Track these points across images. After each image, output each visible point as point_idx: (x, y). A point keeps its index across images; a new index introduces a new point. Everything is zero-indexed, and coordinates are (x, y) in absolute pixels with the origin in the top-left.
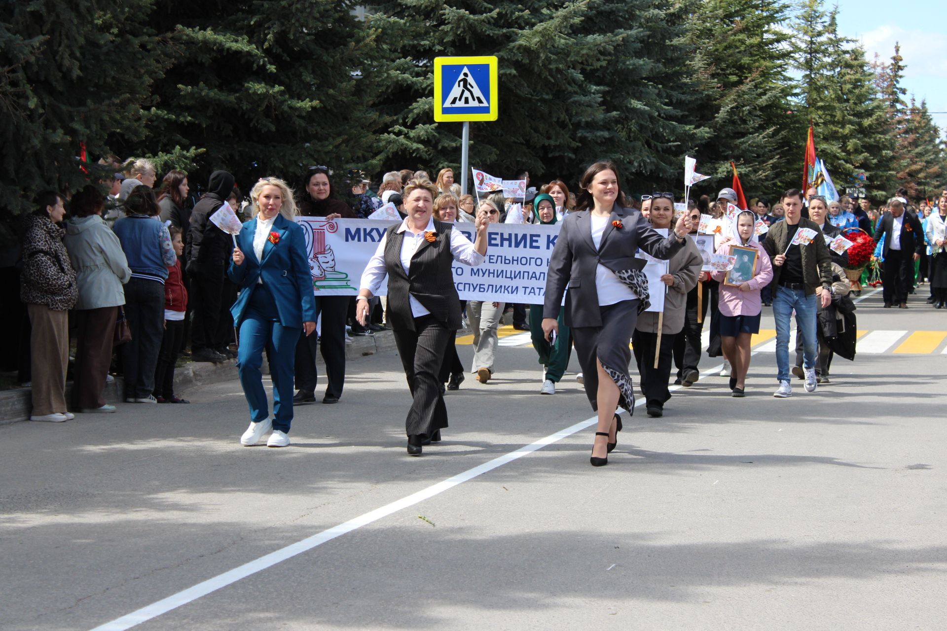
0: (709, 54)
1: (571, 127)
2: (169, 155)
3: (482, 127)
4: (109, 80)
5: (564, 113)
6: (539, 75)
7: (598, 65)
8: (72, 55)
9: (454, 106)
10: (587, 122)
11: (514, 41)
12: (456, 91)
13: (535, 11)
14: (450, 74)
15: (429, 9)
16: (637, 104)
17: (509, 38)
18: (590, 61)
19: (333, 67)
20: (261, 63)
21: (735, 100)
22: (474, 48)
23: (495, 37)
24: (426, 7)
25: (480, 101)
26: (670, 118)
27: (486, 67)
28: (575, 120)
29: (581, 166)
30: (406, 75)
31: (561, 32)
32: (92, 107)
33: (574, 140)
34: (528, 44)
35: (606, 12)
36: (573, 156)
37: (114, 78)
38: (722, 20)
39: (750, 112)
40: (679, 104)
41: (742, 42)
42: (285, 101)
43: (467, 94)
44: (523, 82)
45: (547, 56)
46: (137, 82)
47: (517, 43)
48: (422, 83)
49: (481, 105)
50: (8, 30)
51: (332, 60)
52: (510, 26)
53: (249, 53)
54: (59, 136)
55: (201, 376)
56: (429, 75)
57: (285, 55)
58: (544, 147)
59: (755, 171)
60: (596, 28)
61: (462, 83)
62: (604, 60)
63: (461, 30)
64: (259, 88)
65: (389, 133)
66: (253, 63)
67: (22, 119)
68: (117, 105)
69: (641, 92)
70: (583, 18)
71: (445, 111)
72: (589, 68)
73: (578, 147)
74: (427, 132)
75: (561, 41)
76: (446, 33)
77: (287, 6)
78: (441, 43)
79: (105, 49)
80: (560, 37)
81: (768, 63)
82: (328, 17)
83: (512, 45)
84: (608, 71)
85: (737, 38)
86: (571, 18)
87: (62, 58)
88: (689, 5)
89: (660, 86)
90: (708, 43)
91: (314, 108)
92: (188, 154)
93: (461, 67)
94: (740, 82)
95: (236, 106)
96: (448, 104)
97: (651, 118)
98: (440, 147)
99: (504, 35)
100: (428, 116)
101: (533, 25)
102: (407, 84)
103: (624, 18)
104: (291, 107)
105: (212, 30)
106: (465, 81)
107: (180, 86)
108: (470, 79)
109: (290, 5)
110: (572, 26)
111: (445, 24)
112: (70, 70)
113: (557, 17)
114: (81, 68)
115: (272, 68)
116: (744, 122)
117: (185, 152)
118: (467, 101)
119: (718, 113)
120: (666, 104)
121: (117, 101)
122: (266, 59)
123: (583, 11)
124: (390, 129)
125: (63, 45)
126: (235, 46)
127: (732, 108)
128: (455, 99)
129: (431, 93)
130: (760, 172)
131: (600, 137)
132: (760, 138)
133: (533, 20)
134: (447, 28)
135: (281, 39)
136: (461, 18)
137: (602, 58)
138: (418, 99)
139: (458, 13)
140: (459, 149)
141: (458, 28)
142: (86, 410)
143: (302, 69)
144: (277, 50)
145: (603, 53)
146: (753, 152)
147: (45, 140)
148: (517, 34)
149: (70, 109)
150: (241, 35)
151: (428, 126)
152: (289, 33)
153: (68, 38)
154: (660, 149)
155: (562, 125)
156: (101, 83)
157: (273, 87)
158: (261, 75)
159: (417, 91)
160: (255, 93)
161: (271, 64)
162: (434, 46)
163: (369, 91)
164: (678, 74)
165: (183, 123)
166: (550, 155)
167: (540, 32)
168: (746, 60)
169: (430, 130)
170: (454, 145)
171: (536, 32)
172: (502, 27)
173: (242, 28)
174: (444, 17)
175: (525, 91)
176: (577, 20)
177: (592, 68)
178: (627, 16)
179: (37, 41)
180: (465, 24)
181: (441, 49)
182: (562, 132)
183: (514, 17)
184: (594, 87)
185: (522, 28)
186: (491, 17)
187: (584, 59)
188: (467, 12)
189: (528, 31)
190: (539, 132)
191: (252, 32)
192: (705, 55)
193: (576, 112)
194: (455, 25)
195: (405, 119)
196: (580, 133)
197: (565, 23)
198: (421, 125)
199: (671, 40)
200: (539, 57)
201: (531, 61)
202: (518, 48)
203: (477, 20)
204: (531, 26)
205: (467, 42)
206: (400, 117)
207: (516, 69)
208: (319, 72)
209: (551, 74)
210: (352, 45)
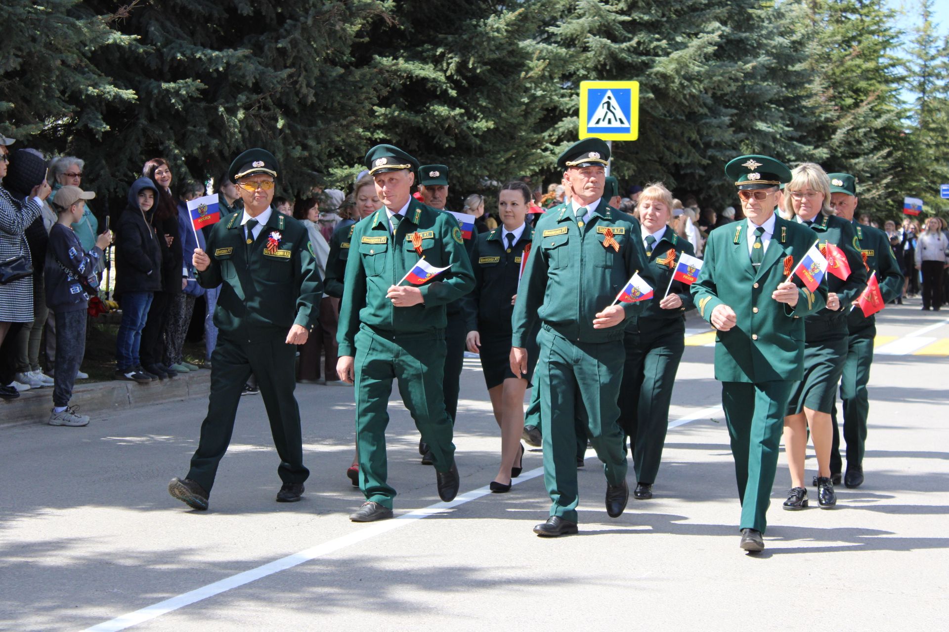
0: (827, 77)
1: (702, 146)
3: (620, 145)
4: (336, 104)
5: (696, 134)
6: (674, 100)
7: (727, 90)
8: (308, 85)
9: (598, 126)
10: (716, 143)
11: (651, 67)
12: (601, 111)
13: (671, 40)
14: (595, 97)
15: (575, 36)
16: (761, 126)
17: (647, 65)
18: (721, 86)
19: (505, 93)
20: (444, 87)
21: (851, 123)
22: (615, 74)
23: (634, 64)
24: (572, 35)
25: (622, 122)
26: (792, 139)
27: (627, 92)
28: (706, 140)
29: (710, 183)
30: (555, 97)
31: (695, 60)
32: (322, 126)
33: (704, 157)
34: (664, 71)
35: (735, 40)
36: (703, 173)
37: (339, 103)
38: (840, 45)
39: (865, 134)
40: (798, 127)
41: (859, 67)
42: (465, 122)
43: (610, 115)
44: (658, 105)
45: (681, 82)
47: (655, 70)
48: (567, 104)
49: (623, 126)
51: (505, 87)
52: (647, 53)
53: (435, 80)
54: (298, 152)
56: (574, 97)
57: (464, 82)
58: (675, 165)
59: (869, 190)
60: (725, 55)
61: (606, 105)
62: (735, 86)
63: (603, 56)
64: (442, 110)
65: (536, 149)
66: (437, 87)
67: (269, 137)
68: (343, 126)
69: (765, 113)
70: (716, 48)
71: (589, 129)
72: (719, 93)
73: (708, 164)
75: (695, 68)
76: (589, 59)
77: (468, 39)
78: (584, 68)
80: (694, 64)
81: (883, 87)
82: (504, 49)
83: (650, 71)
84: (736, 95)
85: (854, 63)
86: (704, 47)
87: (301, 87)
88: (811, 34)
89: (782, 109)
90: (827, 67)
91: (489, 129)
93: (604, 92)
94: (856, 105)
95: (422, 126)
96: (592, 124)
97: (775, 140)
99: (643, 62)
100: (573, 135)
101: (670, 52)
102: (555, 105)
103: (753, 46)
104: (469, 128)
105: (403, 59)
106: (608, 103)
107: (375, 108)
108: (613, 102)
109: (471, 39)
110: (705, 54)
111: (590, 51)
112: (305, 96)
113: (692, 46)
114: (316, 95)
115: (453, 93)
116: (859, 142)
118: (610, 122)
119: (834, 132)
120: (788, 126)
121: (345, 123)
122: (448, 85)
123: (716, 42)
124: (538, 146)
126: (423, 74)
127: (848, 131)
128: (599, 120)
129: (576, 113)
130: (874, 191)
131: (727, 156)
132: (876, 158)
133: (669, 49)
134: (590, 54)
135: (462, 67)
136: (604, 46)
137: (732, 84)
138: (564, 119)
139: (601, 42)
141: (601, 54)
142: (304, 381)
143: (478, 95)
144: (458, 77)
145: (734, 79)
146: (866, 172)
147: (287, 155)
148: (654, 61)
149: (304, 128)
150: (427, 63)
152: (468, 63)
153: (306, 71)
155: (694, 144)
156: (329, 107)
157: (454, 109)
158: (444, 98)
159: (562, 111)
160: (439, 115)
161: (453, 89)
162: (578, 70)
163: (534, 113)
164: (799, 98)
165: (376, 139)
166: (682, 172)
167: (676, 60)
168: (862, 84)
171: (673, 59)
172: (641, 54)
173: (428, 57)
174: (587, 45)
175: (660, 112)
176: (711, 49)
177: (722, 92)
178: (755, 45)
179: (285, 73)
180: (608, 52)
181: (585, 73)
182: (693, 150)
183: (652, 46)
184: (724, 110)
185: (659, 56)
186: (632, 46)
187: (716, 85)
188: (609, 41)
189: (665, 58)
190: (672, 151)
191: (437, 61)
192: (824, 79)
193: (707, 133)
194: (598, 52)
195: (550, 136)
196: (710, 152)
197: (699, 52)
198: (565, 142)
199: (793, 66)
200: (673, 82)
201: (667, 85)
202: (656, 74)
203: (619, 48)
204: (667, 54)
205: (608, 68)
206: (546, 134)
207: (654, 93)
208: (493, 98)
209: (685, 98)
210: (523, 74)
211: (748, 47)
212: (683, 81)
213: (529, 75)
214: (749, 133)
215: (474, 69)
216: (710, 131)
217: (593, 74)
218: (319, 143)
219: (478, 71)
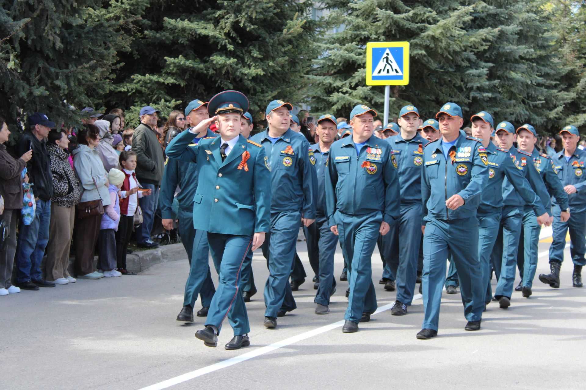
0: (574, 44)
1: (466, 90)
2: (157, 106)
4: (86, 51)
5: (460, 81)
6: (442, 55)
7: (482, 48)
8: (55, 33)
9: (379, 75)
10: (477, 87)
11: (424, 32)
12: (381, 64)
13: (439, 13)
14: (378, 54)
15: (369, 11)
16: (513, 75)
17: (422, 30)
18: (477, 46)
19: (272, 46)
20: (223, 44)
22: (398, 37)
23: (412, 29)
24: (367, 9)
25: (397, 72)
26: (539, 85)
27: (401, 50)
28: (469, 85)
30: (352, 55)
31: (456, 26)
32: (72, 69)
33: (468, 98)
34: (433, 34)
35: (493, 14)
36: (468, 109)
37: (90, 50)
40: (546, 76)
42: (238, 69)
43: (388, 67)
44: (430, 59)
45: (447, 42)
46: (105, 52)
47: (426, 33)
48: (362, 59)
49: (398, 74)
50: (8, 15)
51: (272, 41)
52: (423, 21)
53: (214, 37)
54: (40, 91)
55: (167, 255)
57: (238, 39)
60: (486, 25)
61: (385, 60)
62: (486, 45)
63: (389, 24)
64: (218, 59)
65: (338, 92)
66: (218, 43)
67: (16, 77)
68: (87, 68)
69: (516, 67)
70: (472, 17)
71: (374, 78)
72: (476, 50)
73: (471, 103)
74: (364, 92)
75: (457, 32)
76: (379, 27)
77: (240, 4)
78: (376, 33)
79: (86, 30)
80: (455, 29)
82: (269, 12)
83: (423, 34)
84: (493, 53)
86: (462, 17)
88: (556, 11)
89: (535, 64)
90: (574, 36)
92: (170, 105)
93: (384, 49)
95: (205, 72)
96: (376, 74)
97: (527, 85)
98: (373, 102)
99: (418, 27)
100: (362, 82)
101: (438, 21)
102: (353, 61)
103: (505, 18)
104: (242, 74)
105: (189, 20)
106: (387, 58)
107: (166, 58)
108: (391, 57)
109: (242, 4)
110: (464, 23)
111: (378, 21)
112: (54, 43)
113: (454, 16)
114: (62, 42)
115: (230, 47)
117: (168, 103)
118: (388, 72)
119: (579, 82)
120: (539, 76)
122: (227, 41)
123: (471, 12)
124: (340, 90)
125: (48, 26)
126: (204, 32)
128: (380, 70)
129: (364, 66)
131: (486, 97)
133: (439, 18)
134: (379, 23)
135: (235, 25)
136: (388, 17)
137: (484, 43)
138: (359, 70)
139: (386, 13)
140: (383, 104)
141: (387, 23)
143: (251, 48)
144: (233, 34)
145: (486, 40)
147: (31, 94)
148: (427, 27)
149: (58, 70)
150: (210, 23)
151: (365, 88)
152: (240, 22)
153: (51, 21)
154: (531, 105)
155: (460, 89)
156: (81, 52)
157: (230, 59)
158: (222, 51)
160: (217, 64)
161: (230, 44)
162: (371, 35)
163: (301, 63)
164: (549, 57)
165: (168, 84)
167: (442, 26)
169: (366, 91)
170: (381, 100)
171: (440, 26)
172: (417, 23)
173: (211, 19)
174: (377, 16)
175: (434, 65)
176: (467, 18)
177: (479, 50)
178: (507, 17)
179: (23, 22)
180: (391, 21)
181: (376, 37)
182: (459, 93)
183: (426, 16)
184: (483, 64)
185: (430, 23)
186: (408, 16)
187: (472, 44)
188: (392, 13)
189: (434, 26)
190: (443, 93)
191: (216, 22)
192: (571, 45)
193: (468, 80)
194: (385, 21)
195: (350, 83)
196: (472, 94)
197: (459, 21)
198: (360, 87)
199: (543, 33)
200: (442, 42)
201: (436, 45)
202: (427, 37)
203: (399, 18)
204: (436, 21)
205: (393, 32)
206: (348, 82)
207: (426, 51)
208: (263, 50)
209: (449, 54)
210: (285, 31)
211: (502, 19)
212: (449, 41)
213: (291, 31)
214: (505, 80)
215: (245, 27)
216: (470, 79)
217: (382, 37)
218: (68, 84)
219: (248, 29)
